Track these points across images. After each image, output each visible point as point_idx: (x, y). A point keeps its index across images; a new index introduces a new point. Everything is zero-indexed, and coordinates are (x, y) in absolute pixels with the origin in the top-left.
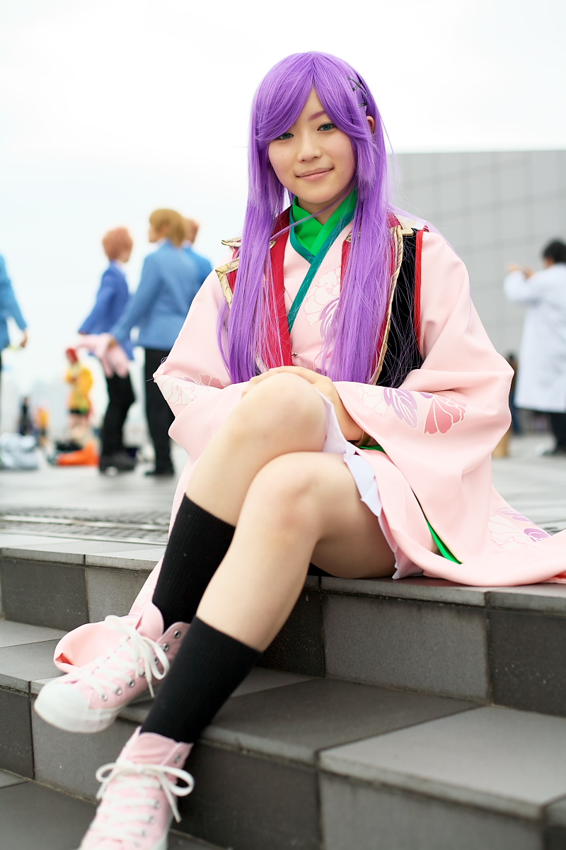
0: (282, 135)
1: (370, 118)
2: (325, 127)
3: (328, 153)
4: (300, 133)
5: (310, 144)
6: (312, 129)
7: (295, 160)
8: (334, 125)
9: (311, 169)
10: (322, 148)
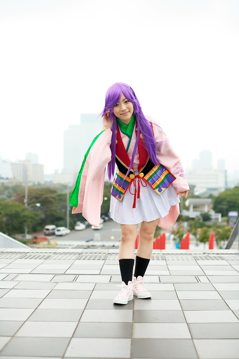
2: (126, 102)
3: (128, 108)
4: (121, 105)
5: (124, 107)
6: (124, 103)
7: (120, 111)
8: (129, 101)
9: (124, 112)
10: (126, 107)
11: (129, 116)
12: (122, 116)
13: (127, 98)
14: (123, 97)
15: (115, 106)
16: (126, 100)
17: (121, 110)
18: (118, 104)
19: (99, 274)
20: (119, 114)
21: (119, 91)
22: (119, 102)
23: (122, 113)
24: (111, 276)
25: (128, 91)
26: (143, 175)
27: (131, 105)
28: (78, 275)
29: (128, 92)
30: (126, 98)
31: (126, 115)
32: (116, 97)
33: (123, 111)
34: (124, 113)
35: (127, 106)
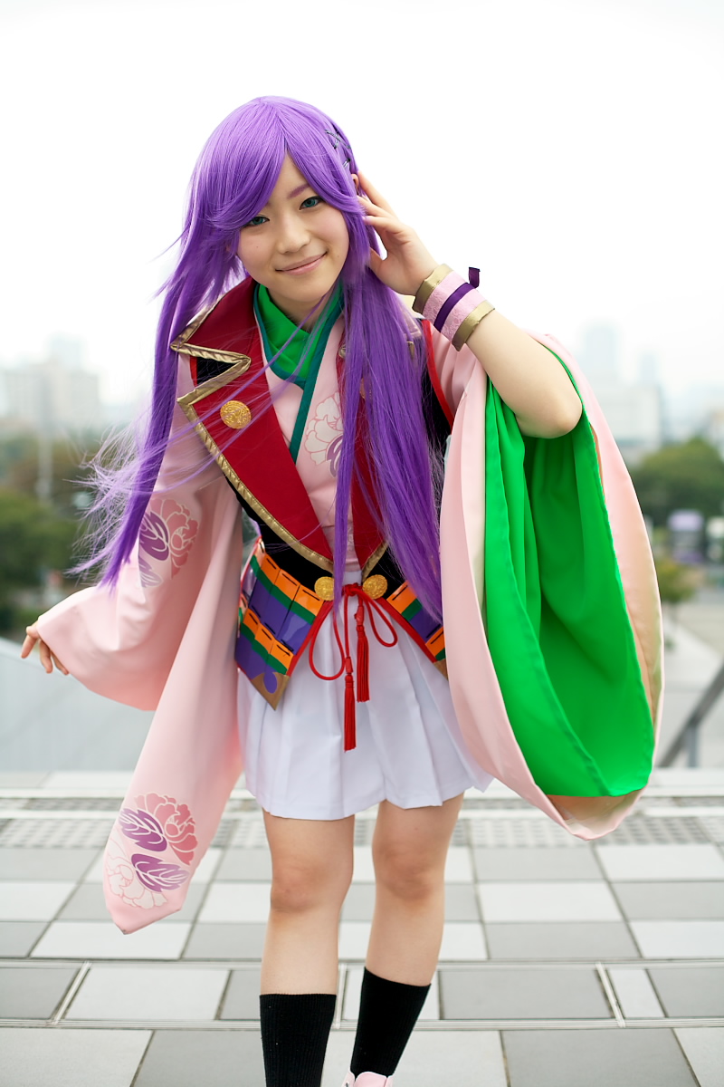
0: (253, 220)
1: (354, 176)
2: (308, 203)
3: (318, 236)
4: (278, 217)
5: (295, 230)
6: (294, 209)
7: (274, 251)
8: (320, 200)
9: (298, 260)
10: (309, 231)
11: (324, 278)
12: (282, 278)
13: (309, 179)
14: (289, 178)
15: (247, 225)
16: (309, 194)
17: (282, 247)
18: (262, 213)
19: (181, 959)
20: (271, 268)
21: (267, 143)
22: (268, 204)
23: (284, 262)
24: (231, 973)
25: (318, 142)
26: (385, 588)
27: (333, 222)
28: (87, 965)
29: (317, 150)
30: (308, 185)
31: (306, 276)
32: (254, 179)
33: (288, 253)
34: (295, 264)
35: (312, 228)
